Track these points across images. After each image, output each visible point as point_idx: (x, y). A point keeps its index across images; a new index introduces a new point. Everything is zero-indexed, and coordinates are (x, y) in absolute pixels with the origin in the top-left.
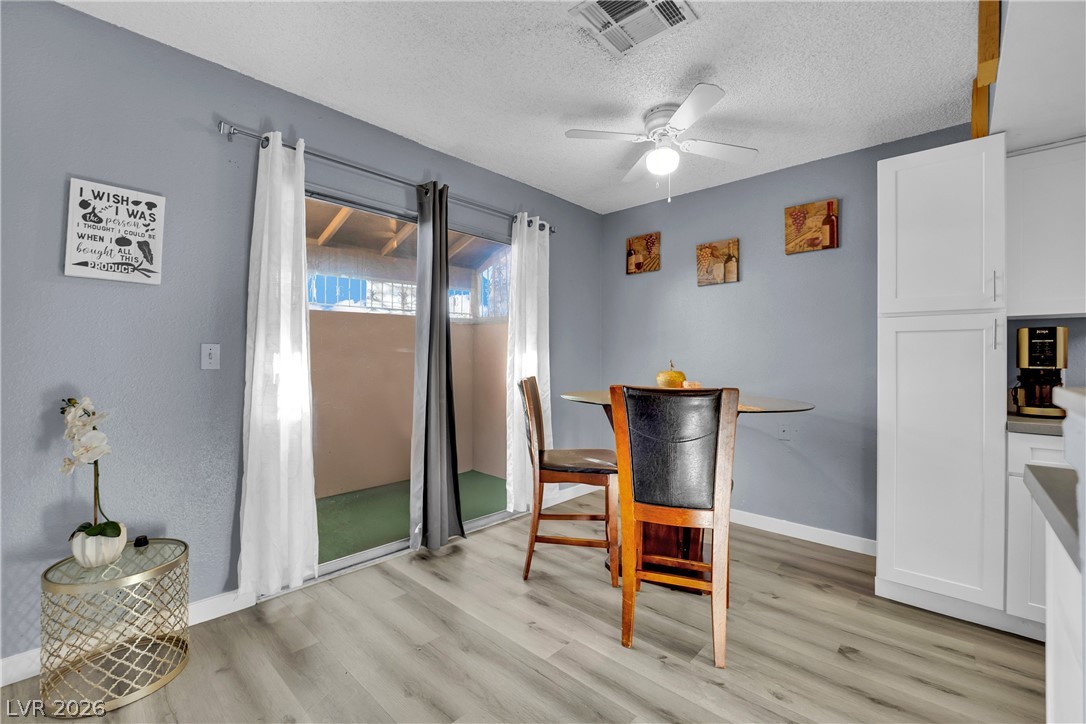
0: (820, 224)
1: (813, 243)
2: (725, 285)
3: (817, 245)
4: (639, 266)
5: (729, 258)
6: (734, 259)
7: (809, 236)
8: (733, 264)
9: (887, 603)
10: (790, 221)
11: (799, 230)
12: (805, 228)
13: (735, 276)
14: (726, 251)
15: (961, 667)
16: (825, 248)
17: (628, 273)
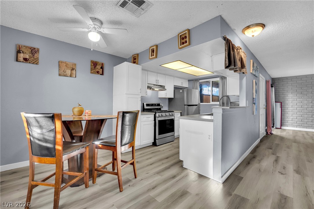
0: (100, 68)
1: (98, 72)
2: (71, 78)
3: (99, 73)
4: (26, 60)
5: (73, 69)
6: (74, 70)
7: (97, 70)
8: (74, 72)
9: (125, 154)
10: (92, 64)
11: (95, 68)
12: (96, 68)
13: (75, 76)
14: (72, 66)
15: (146, 155)
16: (101, 74)
17: (17, 60)
